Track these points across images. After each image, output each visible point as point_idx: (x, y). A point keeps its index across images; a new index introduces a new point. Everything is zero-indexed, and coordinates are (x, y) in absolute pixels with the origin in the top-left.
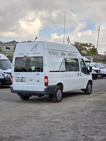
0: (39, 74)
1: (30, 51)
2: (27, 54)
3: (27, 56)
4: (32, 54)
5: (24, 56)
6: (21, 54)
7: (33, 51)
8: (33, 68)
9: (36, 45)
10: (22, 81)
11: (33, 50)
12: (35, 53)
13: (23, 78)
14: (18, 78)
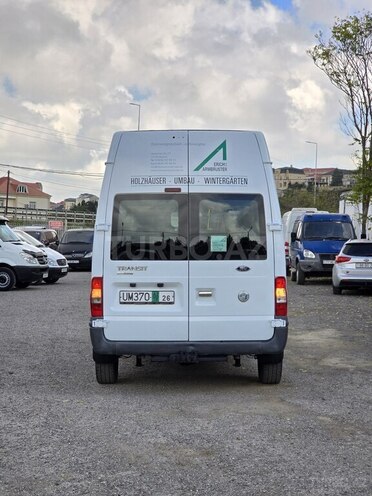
0: (248, 269)
1: (197, 169)
2: (180, 180)
3: (179, 190)
4: (207, 181)
5: (166, 190)
6: (149, 181)
7: (211, 169)
8: (218, 243)
9: (223, 145)
10: (156, 302)
11: (209, 164)
12: (224, 180)
13: (160, 285)
14: (133, 285)
